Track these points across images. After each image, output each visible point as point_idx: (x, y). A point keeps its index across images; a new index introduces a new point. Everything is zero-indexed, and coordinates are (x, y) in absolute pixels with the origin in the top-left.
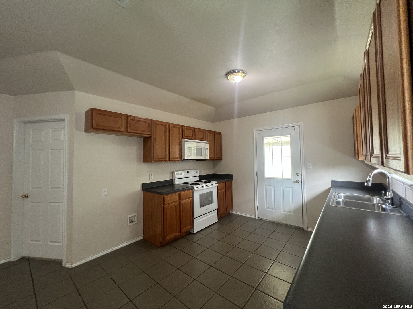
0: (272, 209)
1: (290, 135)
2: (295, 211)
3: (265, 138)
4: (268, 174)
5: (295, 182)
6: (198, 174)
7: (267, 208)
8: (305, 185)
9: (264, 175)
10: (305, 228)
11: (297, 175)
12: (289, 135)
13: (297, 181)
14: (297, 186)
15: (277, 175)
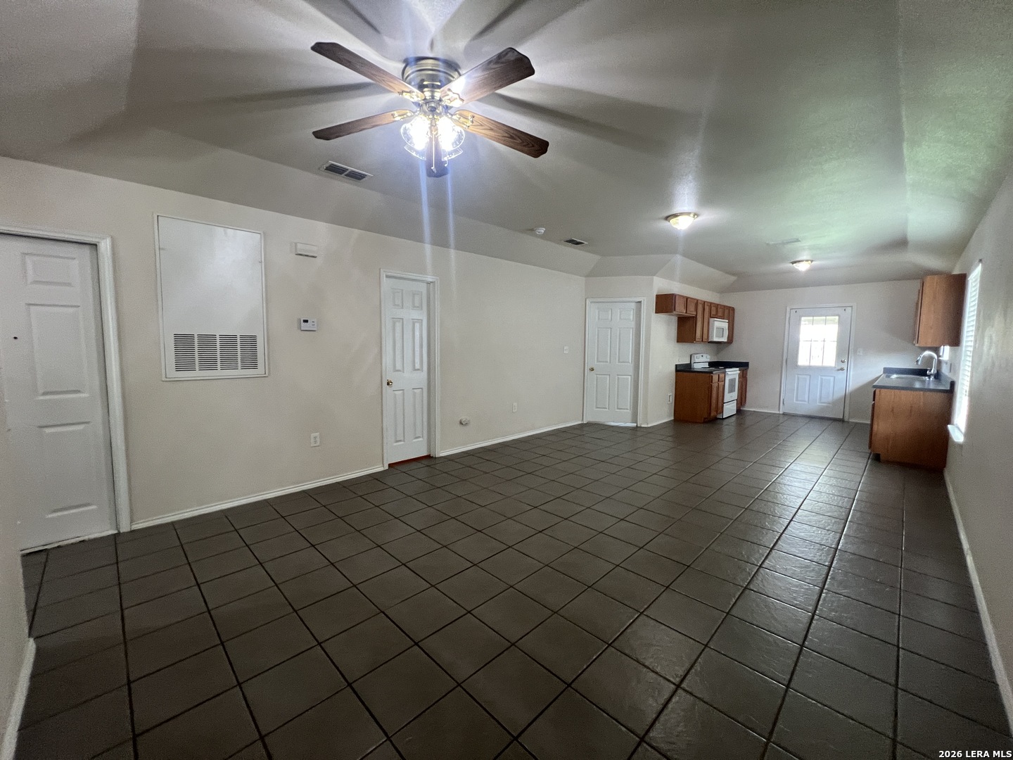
0: (805, 401)
1: (839, 316)
2: (835, 403)
3: (803, 318)
4: (803, 360)
5: (838, 370)
6: (709, 360)
7: (797, 400)
8: (852, 373)
9: (797, 362)
10: (846, 419)
11: (843, 362)
12: (837, 315)
13: (842, 369)
14: (842, 375)
15: (816, 362)
